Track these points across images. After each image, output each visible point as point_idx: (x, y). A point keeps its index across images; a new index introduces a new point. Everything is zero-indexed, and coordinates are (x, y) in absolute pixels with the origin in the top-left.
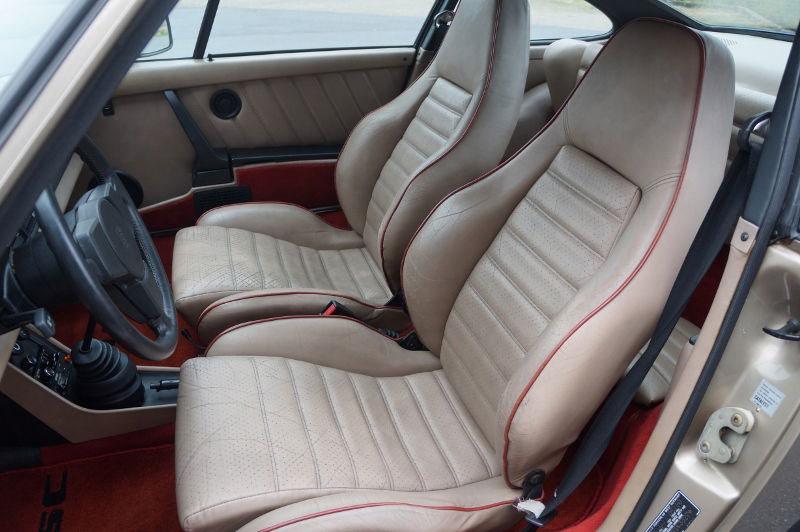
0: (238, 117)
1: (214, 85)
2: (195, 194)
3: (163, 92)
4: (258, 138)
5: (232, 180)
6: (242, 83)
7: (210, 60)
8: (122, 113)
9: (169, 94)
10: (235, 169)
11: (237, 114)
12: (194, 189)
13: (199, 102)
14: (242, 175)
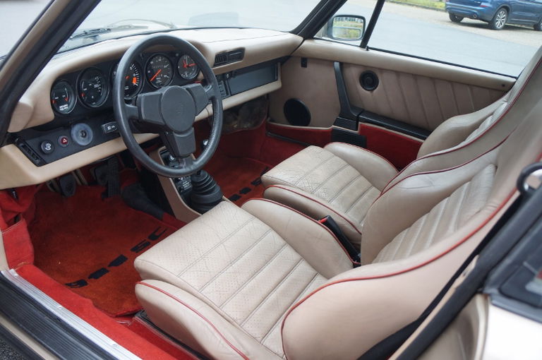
0: (375, 91)
1: (365, 67)
2: (333, 130)
3: (334, 62)
4: (384, 109)
5: (357, 130)
6: (382, 70)
7: (367, 50)
8: (311, 68)
9: (337, 65)
10: (360, 123)
11: (374, 89)
12: (333, 126)
13: (353, 74)
14: (363, 128)
